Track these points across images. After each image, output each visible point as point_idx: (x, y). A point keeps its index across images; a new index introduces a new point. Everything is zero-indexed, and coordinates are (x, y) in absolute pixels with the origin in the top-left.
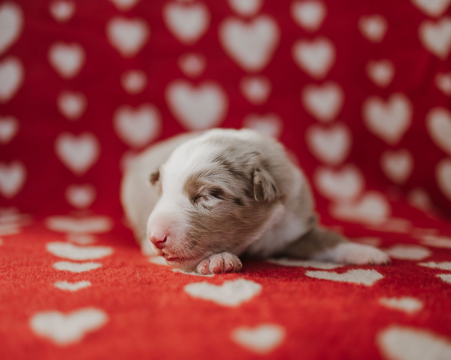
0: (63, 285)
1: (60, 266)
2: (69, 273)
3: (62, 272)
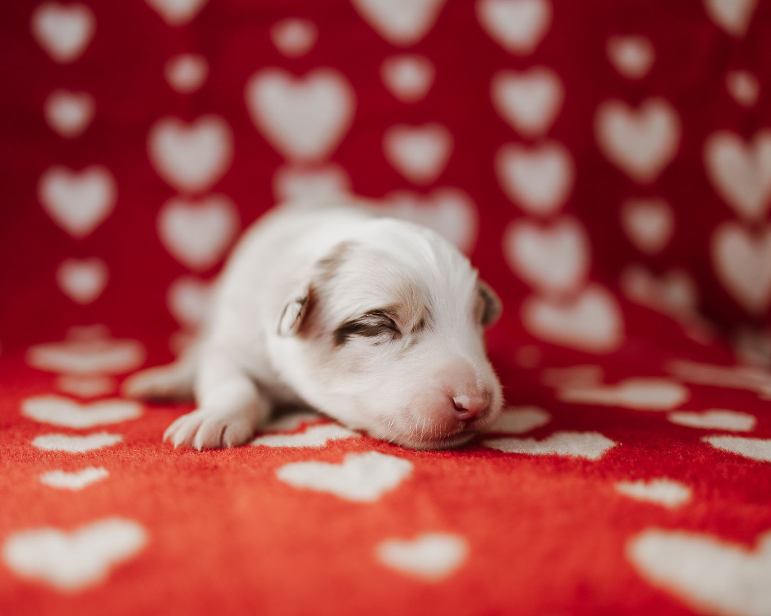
0: (57, 479)
1: (45, 443)
3: (51, 453)
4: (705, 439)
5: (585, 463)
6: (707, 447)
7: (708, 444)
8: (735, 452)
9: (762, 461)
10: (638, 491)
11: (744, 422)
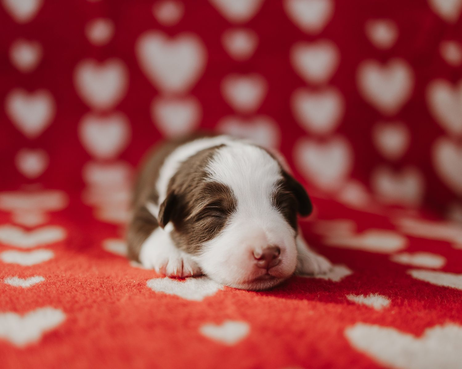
0: (14, 282)
4: (409, 272)
7: (410, 275)
8: (425, 280)
9: (441, 286)
11: (436, 261)
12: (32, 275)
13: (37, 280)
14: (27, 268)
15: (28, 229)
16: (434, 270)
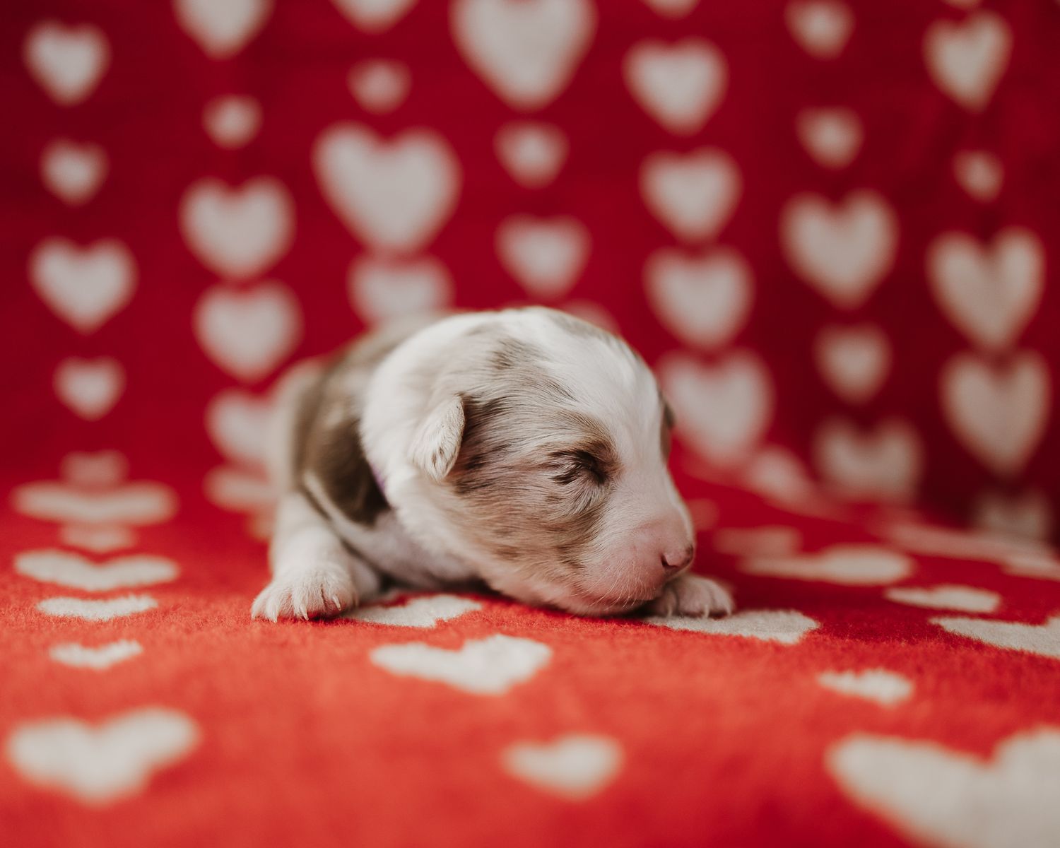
0: (72, 655)
1: (55, 607)
2: (80, 621)
3: (63, 620)
4: (934, 621)
5: (777, 648)
6: (937, 632)
7: (939, 626)
8: (972, 637)
9: (1007, 649)
10: (846, 684)
11: (986, 601)
12: (114, 638)
13: (122, 651)
14: (100, 624)
15: (99, 558)
16: (984, 616)
